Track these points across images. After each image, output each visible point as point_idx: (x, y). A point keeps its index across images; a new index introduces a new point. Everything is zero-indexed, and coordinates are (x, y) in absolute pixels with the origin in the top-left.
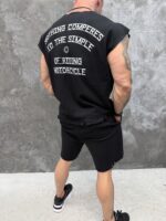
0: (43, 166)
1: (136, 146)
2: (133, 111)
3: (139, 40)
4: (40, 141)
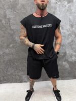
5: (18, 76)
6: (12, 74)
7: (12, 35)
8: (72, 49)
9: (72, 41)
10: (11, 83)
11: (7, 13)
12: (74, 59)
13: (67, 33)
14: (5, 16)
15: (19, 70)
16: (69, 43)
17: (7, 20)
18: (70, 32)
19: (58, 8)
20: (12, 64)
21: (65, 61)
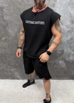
0: (18, 76)
1: (66, 68)
2: (65, 51)
3: (71, 14)
4: (17, 64)
5: (10, 72)
12: (71, 58)
13: (67, 29)
18: (69, 29)
20: (4, 59)
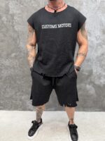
6: (11, 97)
7: (15, 40)
8: (101, 66)
9: (103, 54)
10: (9, 110)
11: (10, 7)
14: (7, 11)
15: (23, 91)
16: (97, 58)
17: (9, 17)
19: (84, 4)
21: (89, 84)
